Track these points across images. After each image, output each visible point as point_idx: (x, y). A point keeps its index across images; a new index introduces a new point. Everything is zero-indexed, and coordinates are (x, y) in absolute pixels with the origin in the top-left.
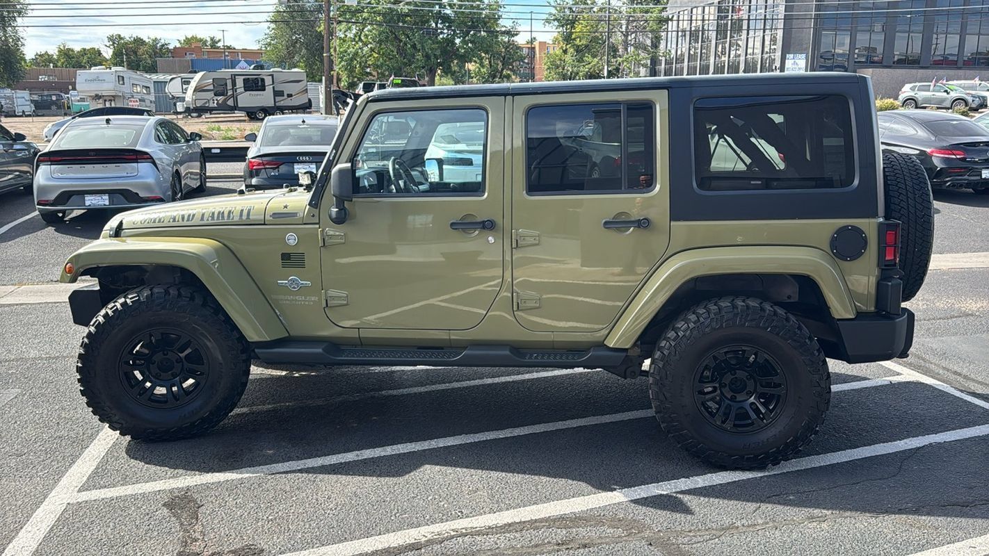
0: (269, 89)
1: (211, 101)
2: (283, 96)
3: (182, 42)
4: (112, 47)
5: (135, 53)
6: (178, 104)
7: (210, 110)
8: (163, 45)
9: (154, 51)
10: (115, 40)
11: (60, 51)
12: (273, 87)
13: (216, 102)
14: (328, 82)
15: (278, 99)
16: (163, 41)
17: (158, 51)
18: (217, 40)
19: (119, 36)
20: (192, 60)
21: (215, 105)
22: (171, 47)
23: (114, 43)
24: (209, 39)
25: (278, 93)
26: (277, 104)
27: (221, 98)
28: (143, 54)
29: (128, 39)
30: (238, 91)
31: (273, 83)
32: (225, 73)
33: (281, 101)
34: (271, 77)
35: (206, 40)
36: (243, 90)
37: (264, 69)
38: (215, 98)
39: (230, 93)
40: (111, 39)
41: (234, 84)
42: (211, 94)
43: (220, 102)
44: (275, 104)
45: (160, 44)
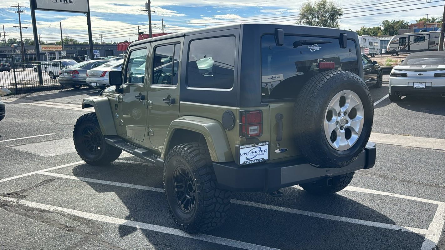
0: (427, 42)
1: (398, 48)
2: (434, 44)
3: (418, 21)
4: (383, 26)
5: (393, 28)
6: (383, 50)
7: (396, 52)
8: (406, 23)
9: (401, 26)
10: (385, 23)
11: (362, 29)
12: (429, 40)
13: (400, 48)
14: (442, 36)
15: (430, 46)
16: (406, 22)
17: (403, 26)
18: (436, 19)
19: (387, 21)
20: (415, 29)
21: (399, 50)
22: (409, 24)
23: (384, 24)
24: (431, 19)
25: (430, 43)
26: (430, 49)
27: (402, 47)
28: (396, 28)
29: (390, 22)
30: (411, 43)
31: (429, 38)
32: (406, 34)
33: (433, 47)
34: (428, 35)
35: (430, 19)
36: (413, 42)
37: (426, 32)
38: (400, 46)
39: (407, 44)
40: (383, 22)
41: (409, 39)
42: (398, 45)
43: (402, 48)
44: (429, 48)
45: (404, 23)
